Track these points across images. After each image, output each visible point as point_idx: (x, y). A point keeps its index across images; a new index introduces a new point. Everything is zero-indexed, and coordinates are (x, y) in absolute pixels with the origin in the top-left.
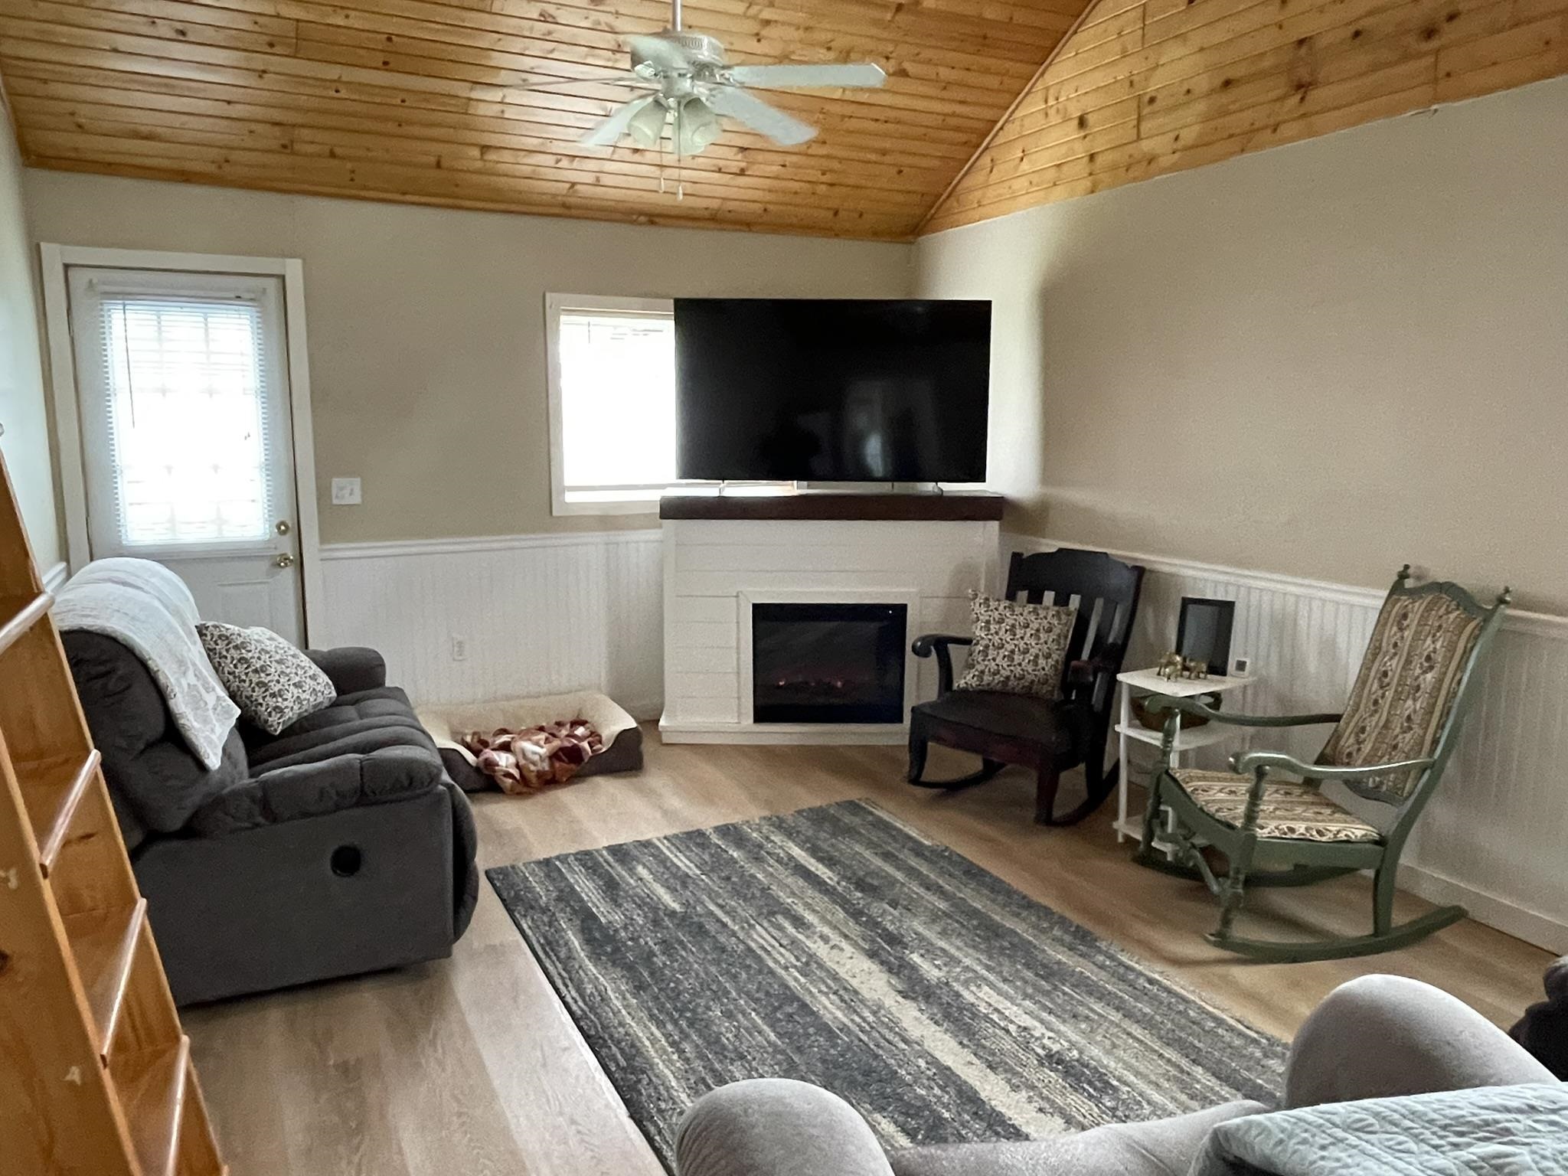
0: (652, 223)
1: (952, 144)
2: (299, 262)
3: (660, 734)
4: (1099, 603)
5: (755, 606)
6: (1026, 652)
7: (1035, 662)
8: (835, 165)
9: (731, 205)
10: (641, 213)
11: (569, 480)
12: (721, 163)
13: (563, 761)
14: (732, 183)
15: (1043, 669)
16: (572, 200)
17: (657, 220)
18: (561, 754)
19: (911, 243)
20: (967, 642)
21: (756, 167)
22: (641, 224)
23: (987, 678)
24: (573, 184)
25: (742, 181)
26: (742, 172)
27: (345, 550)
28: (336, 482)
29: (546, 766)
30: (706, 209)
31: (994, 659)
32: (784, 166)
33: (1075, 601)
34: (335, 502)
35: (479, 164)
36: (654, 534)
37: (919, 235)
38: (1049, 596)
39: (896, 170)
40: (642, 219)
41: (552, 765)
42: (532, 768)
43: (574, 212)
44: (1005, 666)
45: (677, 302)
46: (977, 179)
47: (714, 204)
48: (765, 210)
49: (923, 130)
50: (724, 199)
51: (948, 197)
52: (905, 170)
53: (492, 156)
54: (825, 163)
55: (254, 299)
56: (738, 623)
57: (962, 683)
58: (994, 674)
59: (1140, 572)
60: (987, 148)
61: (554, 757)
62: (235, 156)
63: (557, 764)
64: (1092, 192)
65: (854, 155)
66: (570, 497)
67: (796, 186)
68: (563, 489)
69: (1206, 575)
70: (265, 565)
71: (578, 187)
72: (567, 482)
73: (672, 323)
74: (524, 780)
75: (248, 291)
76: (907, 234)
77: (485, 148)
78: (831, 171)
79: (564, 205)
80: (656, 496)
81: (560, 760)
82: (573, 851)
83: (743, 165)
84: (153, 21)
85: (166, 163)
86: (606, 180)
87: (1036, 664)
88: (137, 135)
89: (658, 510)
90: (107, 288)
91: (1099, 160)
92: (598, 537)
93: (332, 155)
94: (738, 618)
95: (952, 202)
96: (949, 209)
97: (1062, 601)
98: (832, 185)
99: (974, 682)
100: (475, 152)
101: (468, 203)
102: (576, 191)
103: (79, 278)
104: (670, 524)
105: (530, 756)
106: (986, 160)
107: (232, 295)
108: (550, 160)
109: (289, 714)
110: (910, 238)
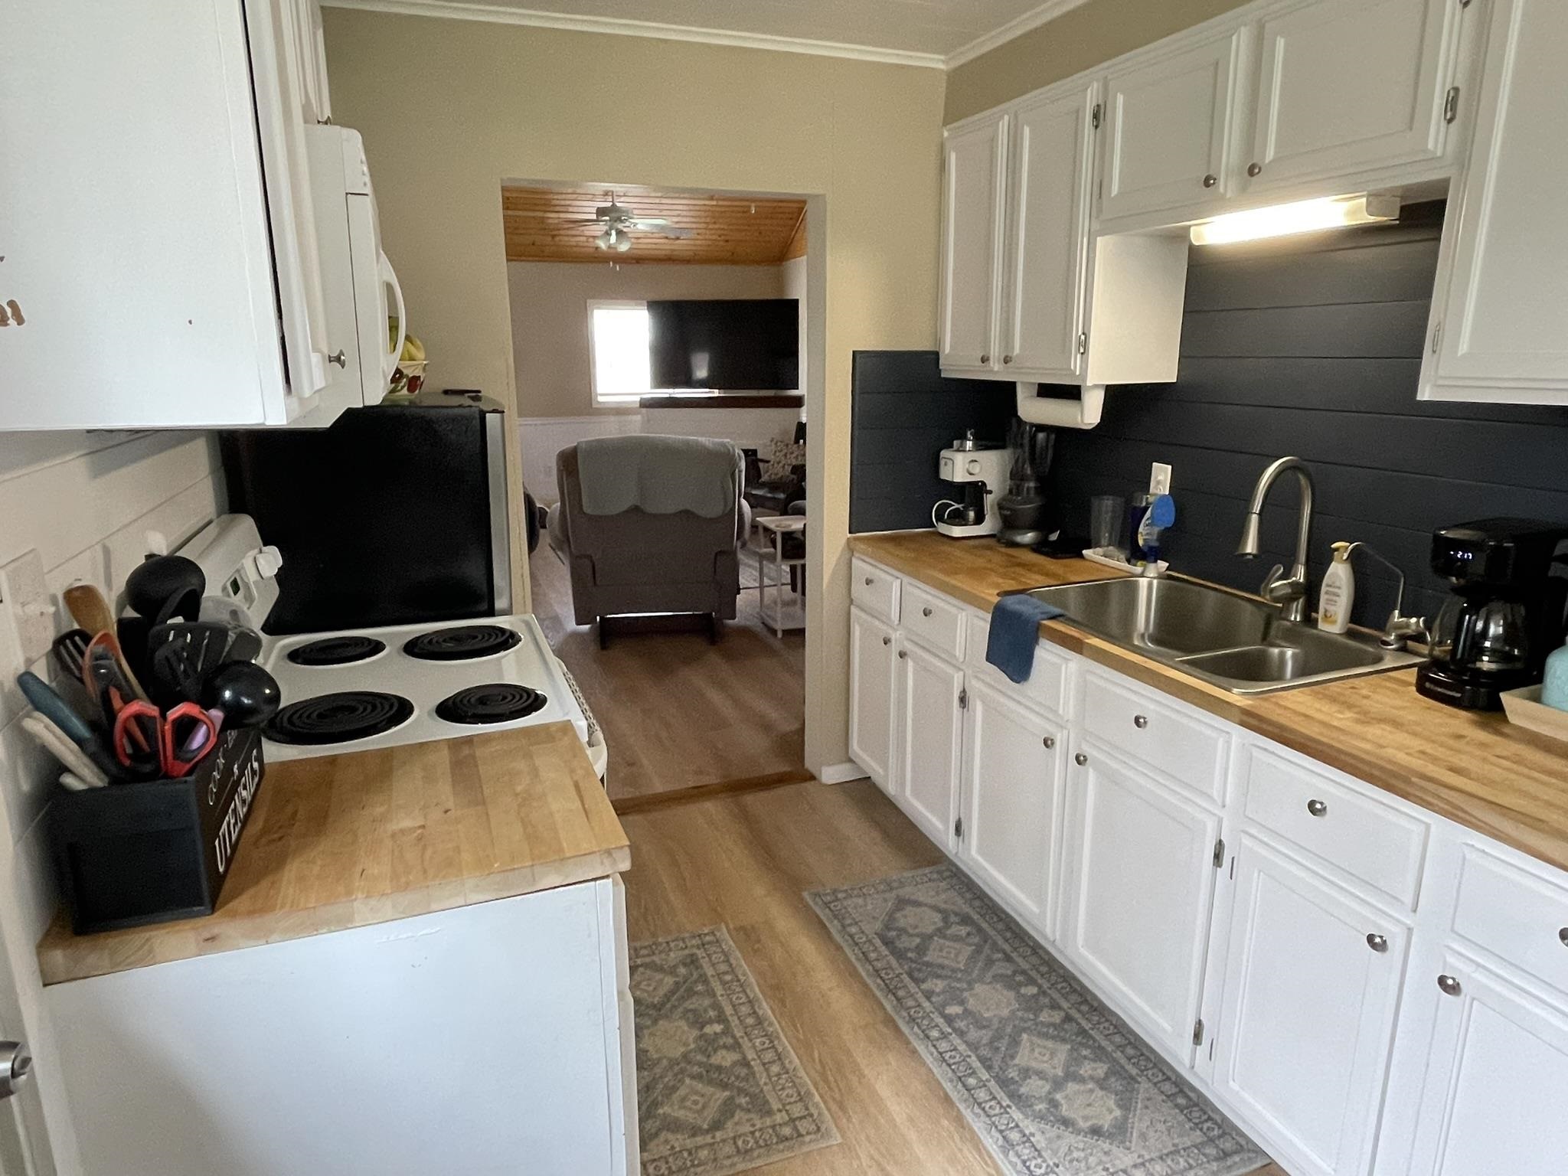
0: (638, 263)
1: (783, 219)
6: (779, 463)
7: (783, 467)
9: (677, 253)
10: (633, 259)
11: (599, 390)
14: (674, 243)
16: (597, 255)
17: (640, 261)
20: (768, 462)
22: (632, 264)
23: (773, 477)
24: (597, 248)
25: (679, 242)
26: (678, 238)
30: (665, 255)
35: (552, 243)
36: (638, 418)
39: (758, 232)
40: (633, 261)
43: (599, 260)
45: (648, 302)
48: (695, 254)
50: (672, 250)
51: (791, 243)
53: (557, 239)
54: (719, 232)
60: (802, 219)
65: (733, 227)
66: (600, 399)
67: (708, 243)
68: (597, 395)
72: (599, 392)
77: (553, 236)
78: (723, 235)
79: (596, 258)
80: (637, 399)
92: (614, 418)
95: (793, 246)
98: (726, 241)
100: (550, 239)
101: (549, 259)
108: (584, 239)
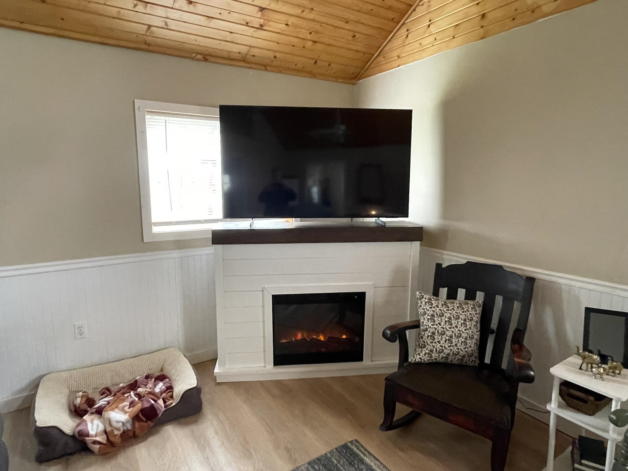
0: (206, 60)
1: (384, 18)
3: (215, 378)
4: (499, 300)
5: (273, 295)
7: (465, 342)
8: (318, 27)
9: (255, 51)
10: (198, 53)
11: (155, 218)
12: (248, 19)
13: (143, 421)
14: (255, 35)
15: (470, 347)
16: (149, 39)
17: (208, 58)
18: (140, 414)
19: (354, 84)
21: (271, 23)
22: (198, 60)
23: (434, 355)
24: (150, 26)
25: (261, 34)
26: (261, 27)
29: (129, 426)
30: (239, 53)
31: (439, 342)
32: (287, 25)
33: (480, 296)
37: (359, 79)
38: (461, 293)
39: (352, 34)
40: (199, 57)
41: (133, 425)
42: (116, 432)
43: (151, 48)
44: (447, 346)
45: (221, 108)
46: (397, 42)
47: (244, 49)
48: (275, 57)
49: (371, 7)
50: (251, 47)
51: (378, 56)
52: (357, 35)
56: (264, 322)
57: (418, 358)
58: (439, 352)
59: (531, 280)
60: (403, 24)
61: (136, 418)
63: (137, 424)
64: (483, 38)
65: (330, 21)
66: (156, 230)
67: (295, 40)
68: (150, 224)
69: (579, 284)
71: (153, 29)
72: (154, 220)
73: (219, 122)
74: (110, 443)
76: (353, 79)
79: (145, 42)
80: (209, 228)
83: (262, 21)
86: (172, 25)
87: (466, 344)
89: (210, 238)
91: (490, 16)
92: (175, 254)
94: (264, 318)
95: (381, 58)
96: (380, 62)
97: (470, 296)
98: (315, 42)
99: (426, 359)
101: (72, 35)
102: (152, 32)
104: (218, 247)
105: (116, 422)
106: (403, 31)
110: (354, 81)
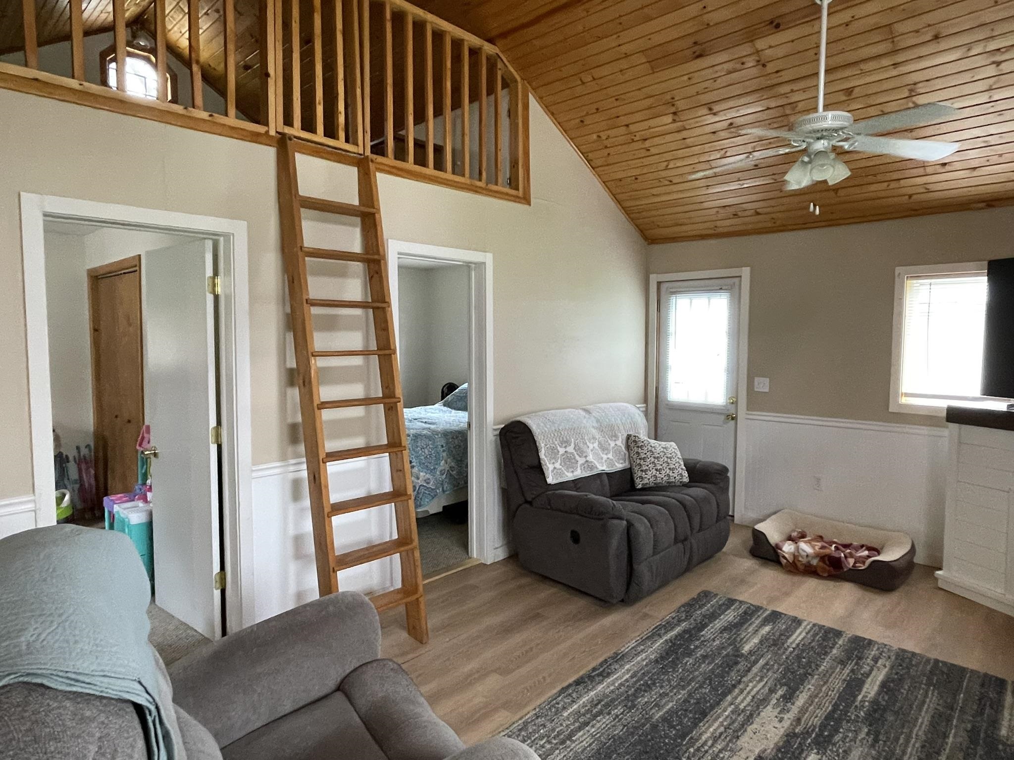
2: (748, 269)
3: (933, 579)
10: (978, 202)
13: (826, 563)
17: (993, 203)
18: (826, 559)
24: (912, 195)
27: (757, 415)
28: (756, 379)
34: (756, 390)
35: (837, 200)
36: (944, 433)
43: (920, 212)
53: (843, 193)
55: (729, 289)
61: (819, 558)
62: (719, 223)
66: (904, 400)
68: (901, 395)
70: (723, 417)
71: (914, 197)
72: (903, 389)
75: (726, 285)
77: (836, 190)
79: (911, 209)
81: (824, 562)
82: (791, 614)
84: (659, 180)
85: (694, 233)
86: (933, 187)
88: (677, 225)
89: (944, 414)
90: (671, 290)
93: (758, 214)
100: (832, 194)
101: (843, 222)
102: (915, 199)
103: (664, 287)
104: (954, 427)
105: (801, 551)
107: (718, 288)
108: (882, 186)
109: (646, 481)
